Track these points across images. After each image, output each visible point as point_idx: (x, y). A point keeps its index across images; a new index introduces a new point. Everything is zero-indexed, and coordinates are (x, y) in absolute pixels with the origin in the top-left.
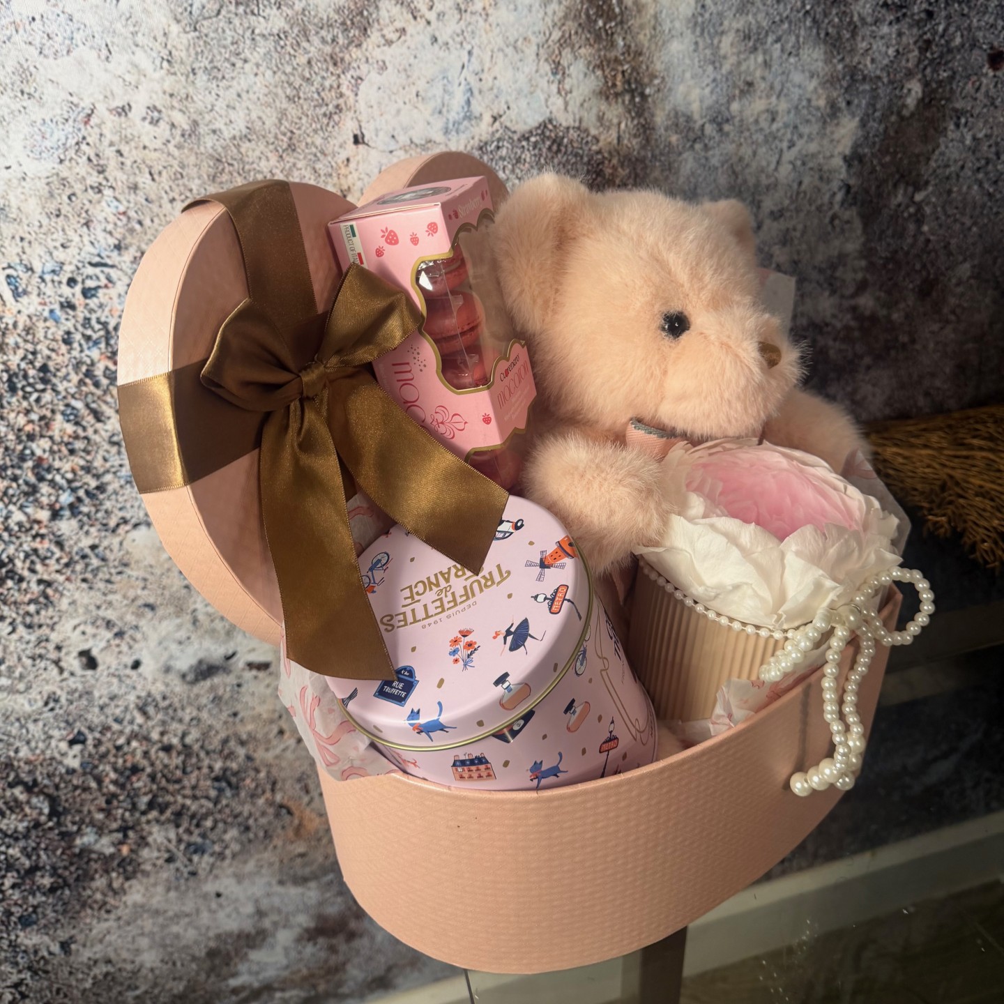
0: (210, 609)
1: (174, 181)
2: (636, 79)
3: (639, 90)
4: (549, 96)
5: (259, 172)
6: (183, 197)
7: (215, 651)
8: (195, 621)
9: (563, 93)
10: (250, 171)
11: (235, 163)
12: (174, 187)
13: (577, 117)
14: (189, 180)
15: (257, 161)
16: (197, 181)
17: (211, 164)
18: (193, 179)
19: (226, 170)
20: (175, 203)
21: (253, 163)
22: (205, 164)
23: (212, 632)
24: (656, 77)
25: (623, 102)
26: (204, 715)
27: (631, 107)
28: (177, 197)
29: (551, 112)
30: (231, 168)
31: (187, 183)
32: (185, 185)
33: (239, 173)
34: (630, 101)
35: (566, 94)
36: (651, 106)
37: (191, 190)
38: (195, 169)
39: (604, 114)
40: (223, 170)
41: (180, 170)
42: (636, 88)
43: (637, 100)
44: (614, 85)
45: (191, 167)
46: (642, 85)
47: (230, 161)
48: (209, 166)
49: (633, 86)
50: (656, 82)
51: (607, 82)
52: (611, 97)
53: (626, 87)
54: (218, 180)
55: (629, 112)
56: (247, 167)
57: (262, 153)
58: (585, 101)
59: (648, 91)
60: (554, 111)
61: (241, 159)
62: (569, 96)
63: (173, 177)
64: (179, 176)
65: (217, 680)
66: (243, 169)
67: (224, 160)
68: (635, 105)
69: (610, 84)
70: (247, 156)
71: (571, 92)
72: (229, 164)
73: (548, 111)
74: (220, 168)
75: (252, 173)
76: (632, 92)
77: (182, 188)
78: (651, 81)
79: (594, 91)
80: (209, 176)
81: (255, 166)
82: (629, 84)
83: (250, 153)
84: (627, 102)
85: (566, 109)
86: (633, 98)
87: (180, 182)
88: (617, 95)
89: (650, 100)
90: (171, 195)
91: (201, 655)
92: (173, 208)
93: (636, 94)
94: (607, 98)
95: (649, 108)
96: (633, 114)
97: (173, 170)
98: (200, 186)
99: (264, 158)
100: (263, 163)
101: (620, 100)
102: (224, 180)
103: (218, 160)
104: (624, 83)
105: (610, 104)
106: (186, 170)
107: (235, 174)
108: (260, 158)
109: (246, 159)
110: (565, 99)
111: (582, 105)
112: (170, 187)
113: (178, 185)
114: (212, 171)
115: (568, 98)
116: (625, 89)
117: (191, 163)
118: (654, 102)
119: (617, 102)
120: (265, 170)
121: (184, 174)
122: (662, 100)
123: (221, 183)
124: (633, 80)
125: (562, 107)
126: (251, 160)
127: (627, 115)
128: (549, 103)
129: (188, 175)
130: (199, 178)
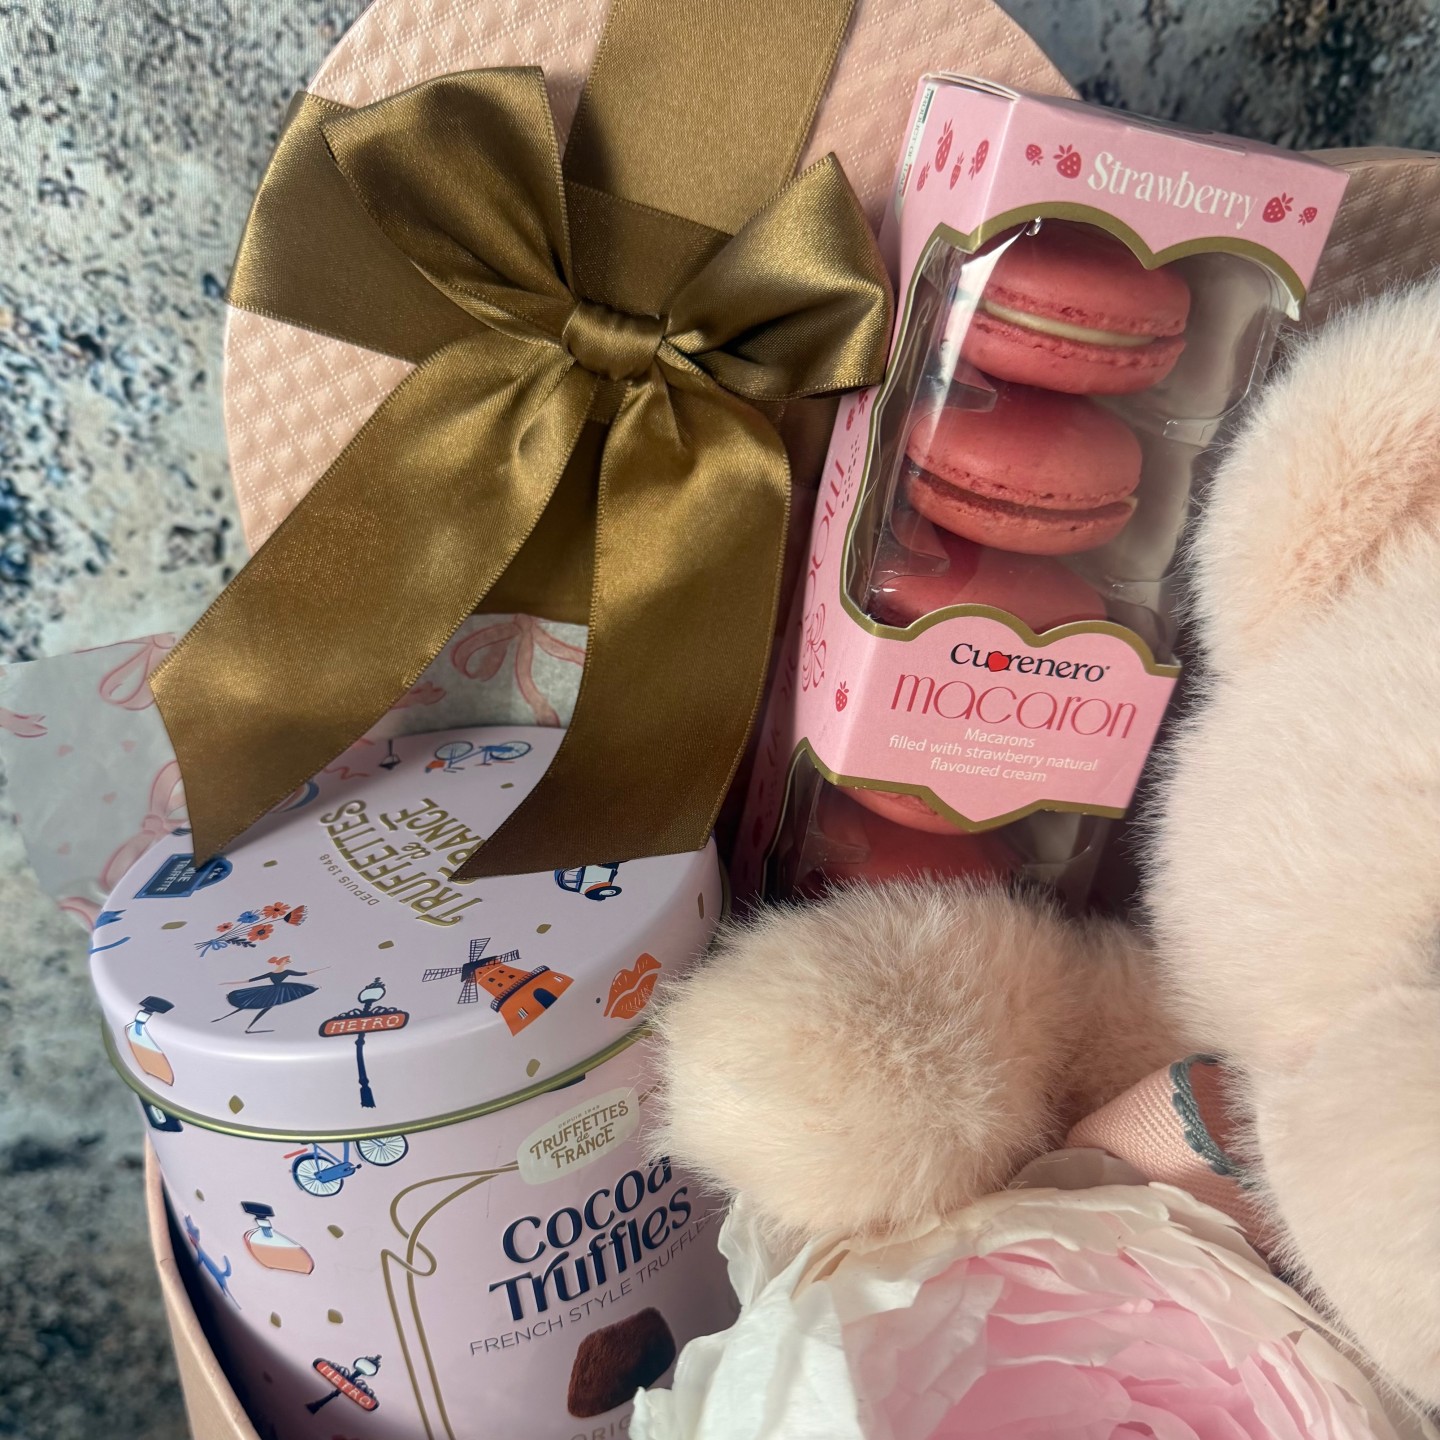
0: (53, 1053)
1: (27, 56)
2: (1361, 20)
3: (1359, 56)
4: (1118, 19)
5: (272, 75)
6: (50, 108)
7: (60, 1127)
8: (17, 1070)
9: (1157, 18)
10: (245, 66)
11: (206, 36)
12: (27, 73)
13: (1175, 93)
14: (69, 63)
15: (269, 41)
16: (94, 71)
17: (139, 25)
18: (84, 61)
19: (179, 53)
20: (25, 122)
21: (256, 45)
22: (120, 22)
23: (54, 1095)
24: (1414, 29)
25: (1308, 76)
26: (28, 1230)
27: (1321, 96)
28: (32, 103)
29: (1109, 65)
30: (193, 49)
31: (63, 69)
32: (59, 77)
33: (212, 66)
34: (1324, 78)
35: (1165, 22)
36: (1373, 106)
37: (75, 92)
38: (92, 34)
39: (1246, 100)
40: (171, 48)
41: (49, 29)
42: (1354, 47)
43: (1344, 80)
44: (1300, 26)
45: (80, 25)
46: (1370, 42)
47: (193, 30)
48: (132, 33)
49: (1348, 40)
50: (1411, 41)
51: (1283, 12)
52: (1281, 56)
53: (1329, 38)
54: (155, 78)
55: (1312, 111)
56: (238, 55)
57: (285, 21)
58: (1207, 52)
59: (1378, 64)
60: (1119, 63)
61: (224, 28)
62: (1172, 27)
63: (25, 43)
64: (44, 45)
65: (59, 1176)
66: (227, 57)
67: (175, 21)
68: (1332, 96)
69: (1289, 20)
70: (244, 22)
71: (1178, 20)
72: (188, 36)
73: (1103, 58)
74: (163, 42)
75: (250, 75)
76: (1337, 54)
77: (49, 82)
78: (1399, 36)
79: (1241, 30)
80: (128, 60)
81: (261, 54)
82: (1338, 34)
83: (252, 16)
84: (1315, 81)
85: (1151, 63)
86: (1336, 71)
87: (47, 63)
88: (1297, 55)
89: (1377, 88)
90: (18, 96)
91: (27, 1129)
92: (19, 133)
93: (1346, 65)
94: (1269, 58)
95: (1367, 110)
96: (1321, 118)
97: (28, 23)
98: (101, 85)
99: (289, 37)
100: (286, 51)
101: (1299, 72)
102: (169, 78)
103: (158, 18)
104: (1325, 26)
105: (1270, 79)
106: (64, 29)
107: (203, 69)
108: (279, 36)
109: (239, 32)
110: (1157, 34)
111: (1196, 62)
112: (16, 71)
113: (39, 71)
114: (139, 49)
115: (1165, 34)
116: (1324, 46)
117: (79, 14)
118: (1385, 97)
119: (1289, 76)
120: (287, 71)
121: (59, 40)
122: (1409, 96)
123: (161, 86)
124: (1350, 24)
125: (1143, 57)
126: (252, 36)
127: (1305, 118)
128: (1111, 39)
129: (68, 44)
130: (100, 62)
